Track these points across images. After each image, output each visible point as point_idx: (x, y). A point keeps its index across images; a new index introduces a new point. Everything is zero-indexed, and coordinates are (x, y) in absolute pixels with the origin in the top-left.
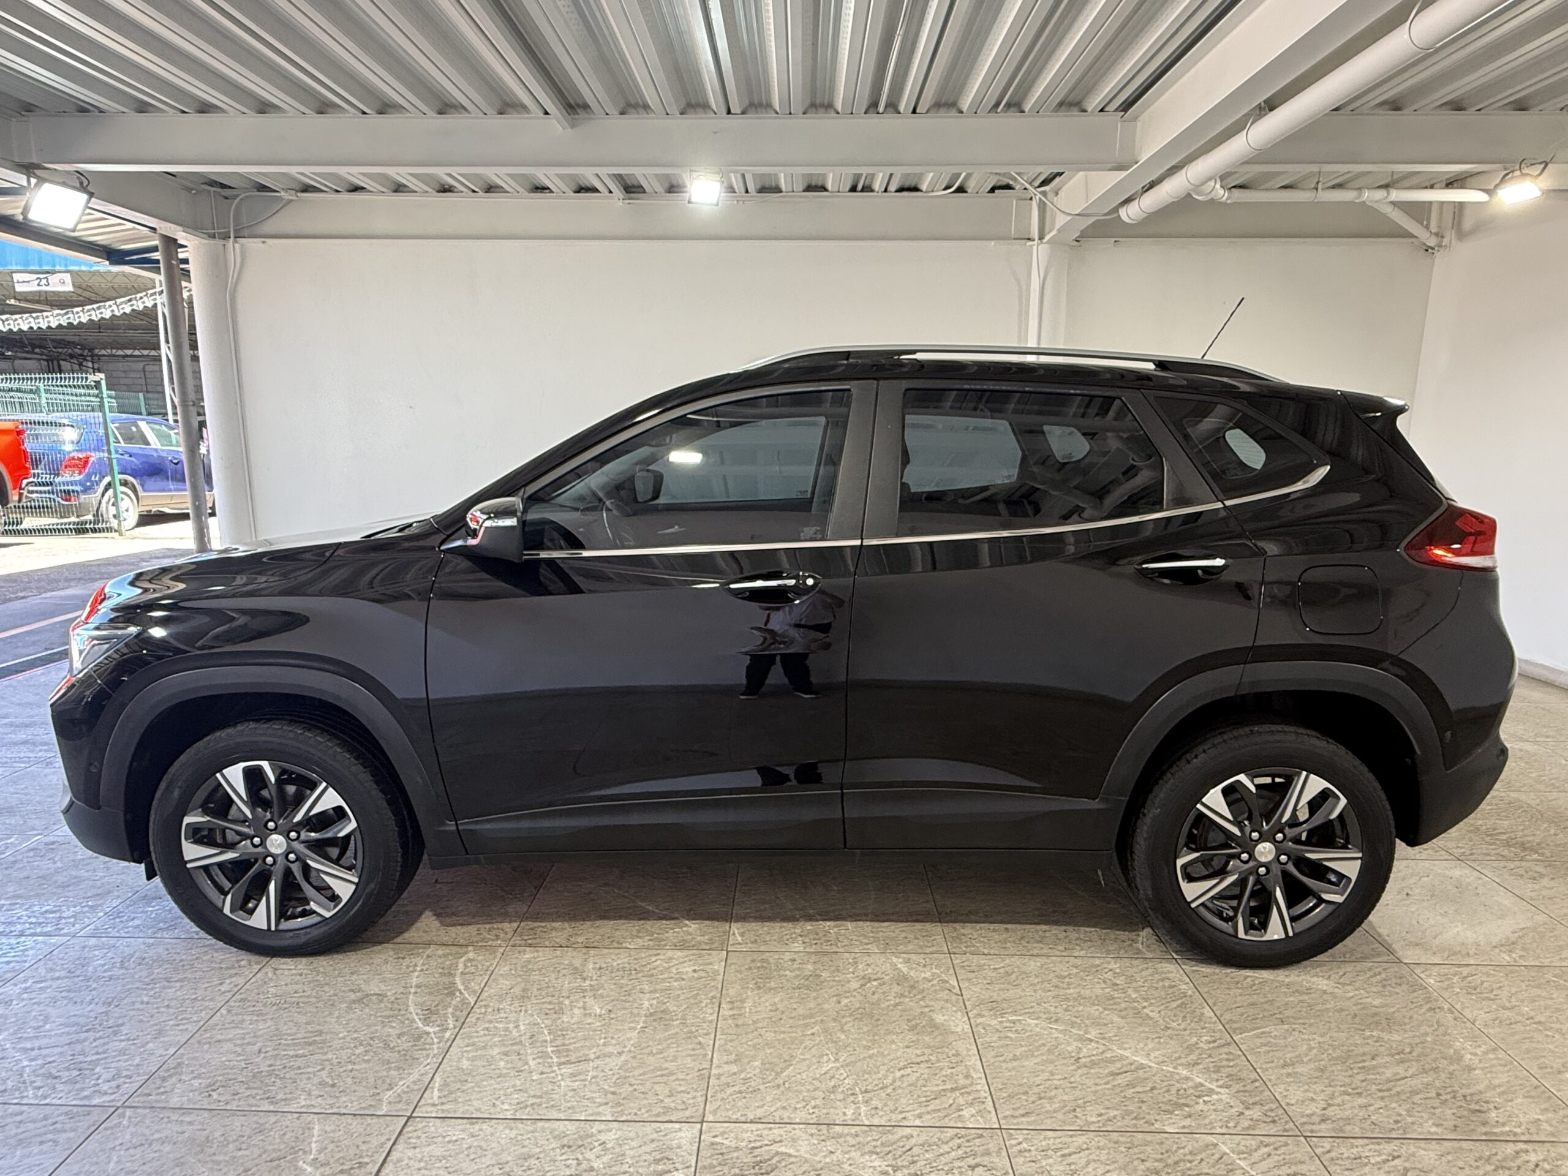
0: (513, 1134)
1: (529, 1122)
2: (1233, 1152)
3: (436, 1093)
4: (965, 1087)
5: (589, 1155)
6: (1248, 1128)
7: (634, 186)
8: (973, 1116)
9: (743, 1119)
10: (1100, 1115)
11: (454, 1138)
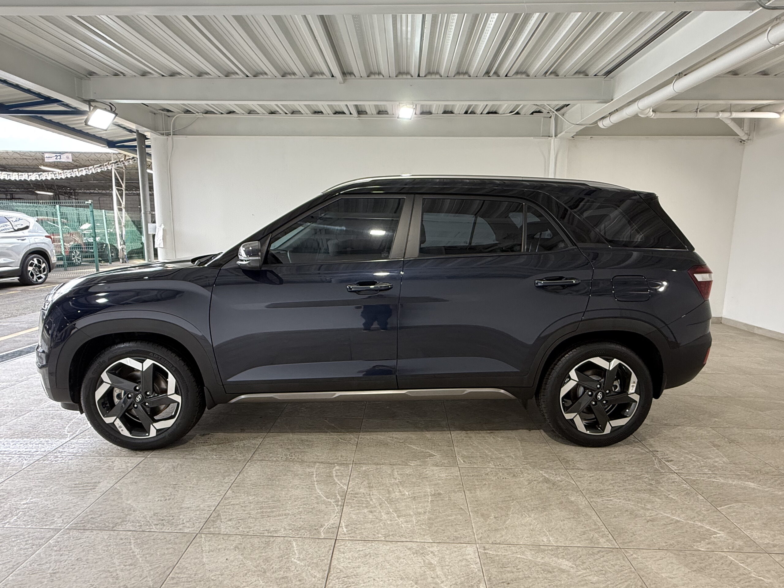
0: (388, 548)
1: (394, 543)
2: (736, 559)
3: (345, 530)
4: (595, 529)
5: (427, 557)
6: (739, 549)
7: (362, 111)
8: (605, 542)
9: (494, 542)
10: (666, 543)
11: (361, 549)
